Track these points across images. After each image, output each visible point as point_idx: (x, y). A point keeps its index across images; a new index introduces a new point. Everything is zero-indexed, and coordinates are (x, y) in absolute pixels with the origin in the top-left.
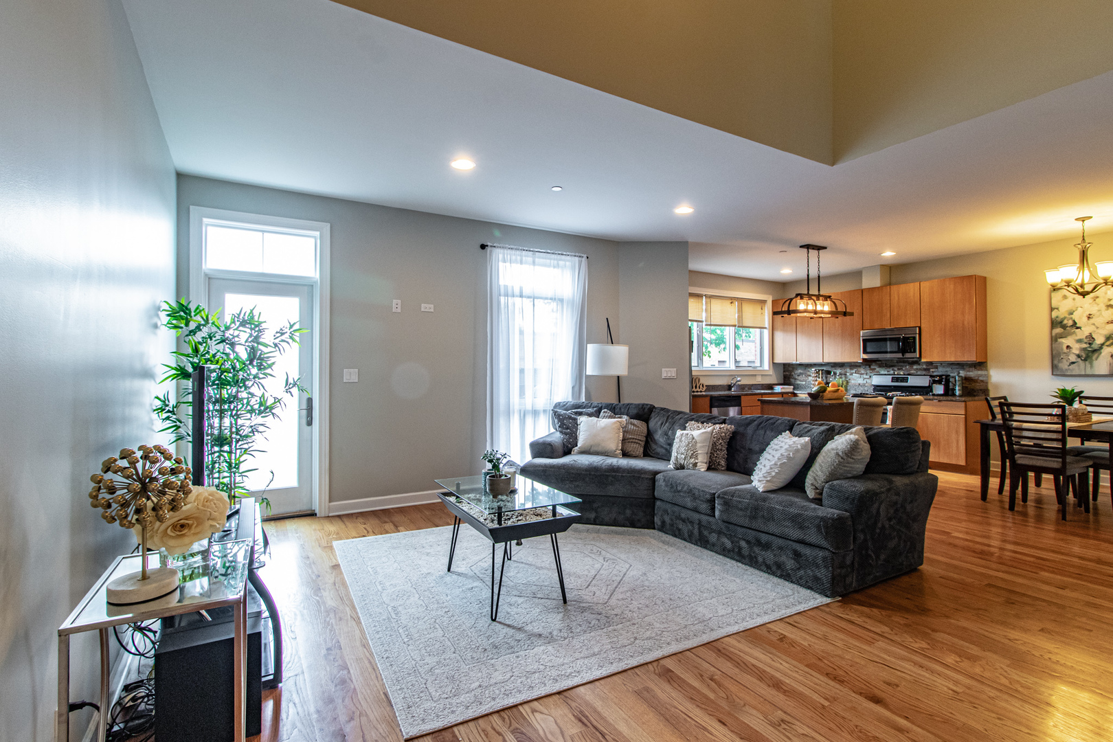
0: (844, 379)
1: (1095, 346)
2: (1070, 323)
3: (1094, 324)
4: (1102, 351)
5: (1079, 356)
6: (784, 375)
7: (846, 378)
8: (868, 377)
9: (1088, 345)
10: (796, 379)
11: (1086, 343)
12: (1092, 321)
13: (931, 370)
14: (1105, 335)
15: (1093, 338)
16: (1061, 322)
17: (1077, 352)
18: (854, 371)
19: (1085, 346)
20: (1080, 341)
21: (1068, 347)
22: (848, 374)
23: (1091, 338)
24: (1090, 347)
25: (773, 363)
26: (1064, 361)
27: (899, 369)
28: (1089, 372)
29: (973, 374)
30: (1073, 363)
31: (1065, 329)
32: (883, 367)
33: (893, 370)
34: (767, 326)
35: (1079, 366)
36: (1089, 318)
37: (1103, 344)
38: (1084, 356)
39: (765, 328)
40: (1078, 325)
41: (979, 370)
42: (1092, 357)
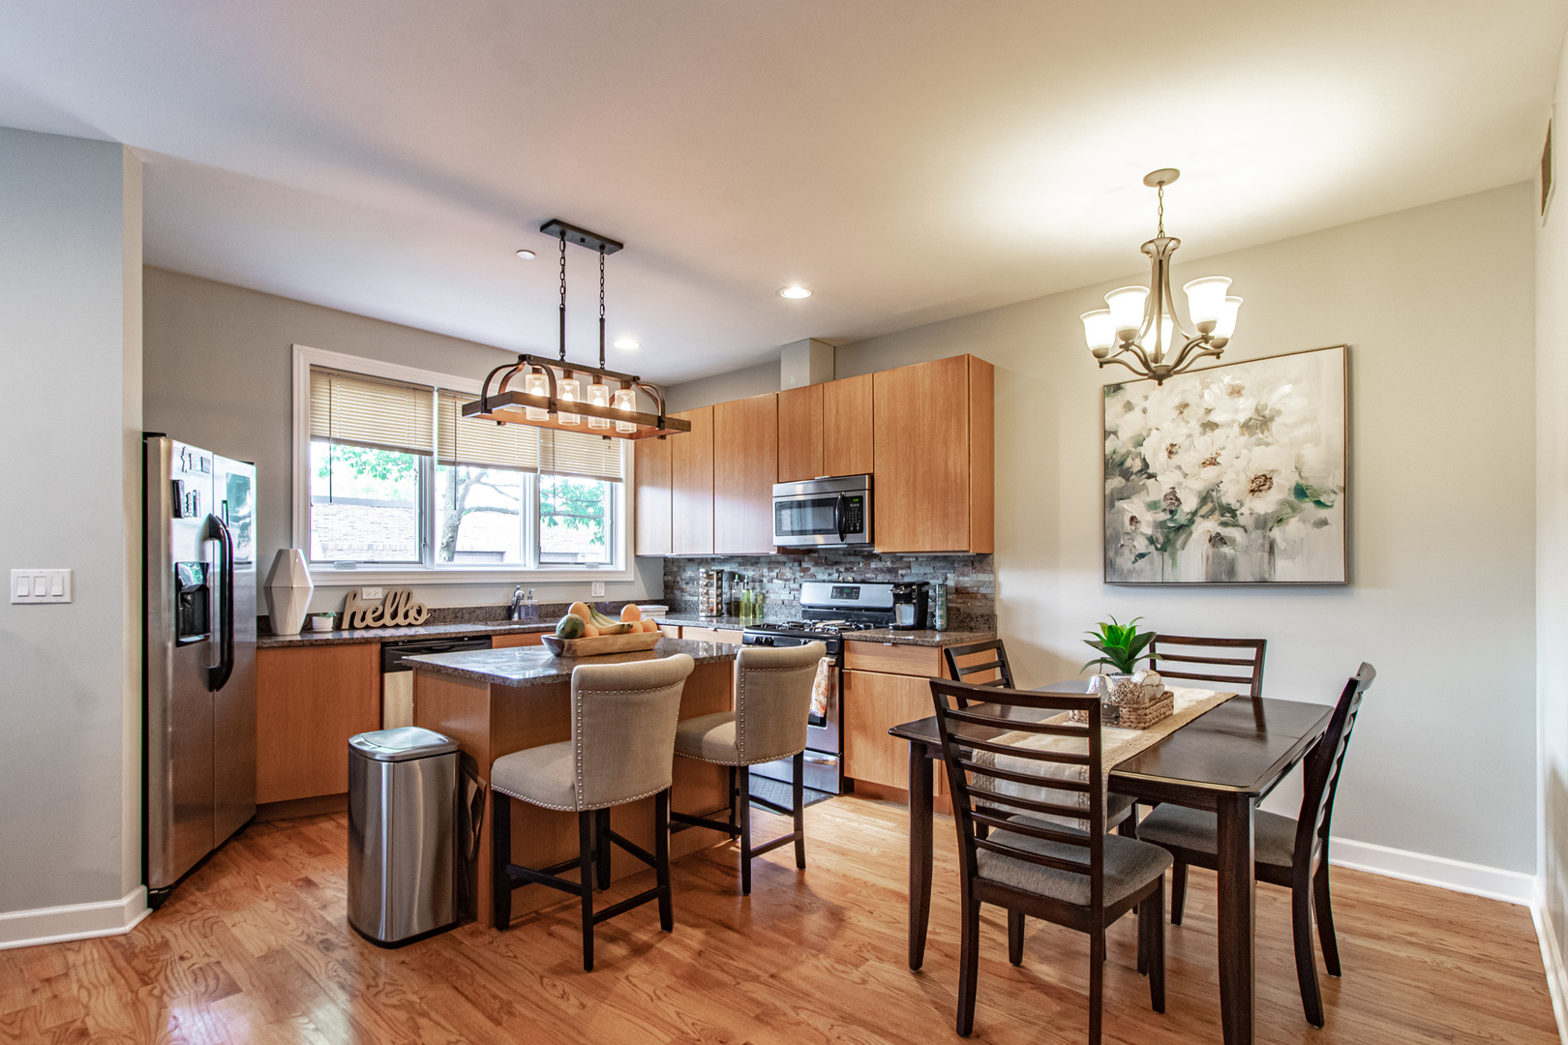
0: (758, 590)
1: (1181, 518)
2: (1137, 465)
3: (1179, 468)
4: (1194, 527)
5: (1152, 540)
6: (665, 582)
7: (762, 589)
8: (797, 586)
9: (1169, 516)
10: (682, 590)
11: (1164, 510)
12: (1176, 460)
13: (900, 572)
14: (1200, 492)
15: (1178, 499)
16: (1122, 464)
17: (1149, 531)
18: (774, 574)
19: (1163, 516)
20: (1153, 506)
21: (1133, 519)
22: (765, 580)
23: (1173, 498)
24: (1171, 520)
25: (636, 556)
26: (1126, 550)
27: (847, 570)
28: (1169, 578)
29: (969, 579)
30: (1142, 556)
31: (1127, 480)
32: (822, 564)
33: (838, 571)
34: (622, 475)
35: (1152, 562)
36: (1171, 452)
37: (1194, 514)
38: (1161, 539)
39: (619, 480)
40: (1150, 471)
41: (979, 572)
42: (1175, 543)
